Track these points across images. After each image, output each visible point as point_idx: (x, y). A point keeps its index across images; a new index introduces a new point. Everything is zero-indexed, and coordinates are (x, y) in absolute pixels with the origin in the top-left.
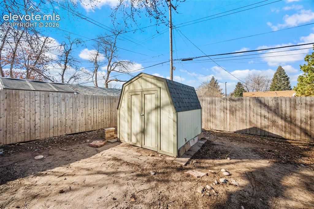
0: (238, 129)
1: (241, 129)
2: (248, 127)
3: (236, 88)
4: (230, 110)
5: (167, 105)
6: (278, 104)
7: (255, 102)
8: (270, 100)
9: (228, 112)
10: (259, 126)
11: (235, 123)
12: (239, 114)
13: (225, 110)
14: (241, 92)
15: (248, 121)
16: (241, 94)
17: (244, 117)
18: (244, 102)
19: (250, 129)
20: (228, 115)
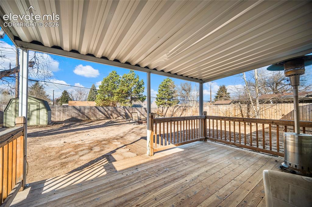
0: (66, 119)
1: (67, 119)
2: (70, 118)
3: (62, 95)
4: (63, 112)
5: (43, 108)
6: (80, 109)
7: (73, 107)
8: (78, 107)
9: (62, 112)
10: (74, 116)
11: (65, 117)
12: (67, 113)
13: (60, 112)
14: (66, 99)
15: (70, 115)
16: (66, 100)
17: (69, 114)
18: (69, 108)
19: (71, 118)
20: (62, 113)
